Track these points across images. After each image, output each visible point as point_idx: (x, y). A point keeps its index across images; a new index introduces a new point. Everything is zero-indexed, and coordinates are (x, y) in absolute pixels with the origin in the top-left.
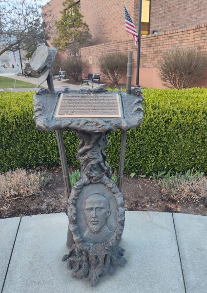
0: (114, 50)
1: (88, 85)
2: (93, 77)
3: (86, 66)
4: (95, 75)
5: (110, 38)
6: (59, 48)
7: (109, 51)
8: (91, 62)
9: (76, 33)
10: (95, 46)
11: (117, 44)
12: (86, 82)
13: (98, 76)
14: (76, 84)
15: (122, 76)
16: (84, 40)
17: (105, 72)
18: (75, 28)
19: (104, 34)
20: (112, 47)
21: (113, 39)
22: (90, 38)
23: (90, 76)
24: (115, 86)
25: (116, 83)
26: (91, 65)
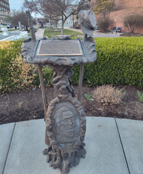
0: (133, 13)
1: (112, 33)
2: (117, 28)
3: (112, 22)
4: (118, 28)
5: (128, 6)
6: (95, 13)
7: (129, 13)
8: (116, 20)
9: (108, 3)
10: (120, 11)
11: (134, 9)
12: (111, 31)
13: (120, 28)
14: (104, 33)
15: (137, 29)
16: (112, 8)
17: (126, 26)
18: (107, 1)
19: (124, 3)
20: (133, 11)
21: (129, 6)
22: (115, 6)
23: (114, 28)
24: (132, 34)
25: (133, 32)
26: (115, 22)
